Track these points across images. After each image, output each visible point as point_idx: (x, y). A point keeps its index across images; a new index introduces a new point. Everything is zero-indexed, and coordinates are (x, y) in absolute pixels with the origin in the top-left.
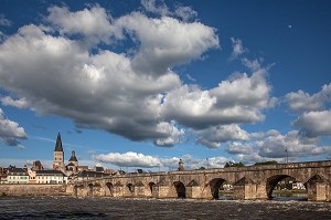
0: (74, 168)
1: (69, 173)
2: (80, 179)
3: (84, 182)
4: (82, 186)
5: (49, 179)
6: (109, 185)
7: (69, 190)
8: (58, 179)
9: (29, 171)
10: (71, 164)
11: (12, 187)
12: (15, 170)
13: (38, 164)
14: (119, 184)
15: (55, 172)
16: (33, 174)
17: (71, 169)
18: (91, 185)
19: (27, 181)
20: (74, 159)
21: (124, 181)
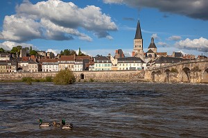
0: (153, 54)
1: (147, 60)
2: (158, 65)
3: (161, 68)
4: (159, 72)
5: (128, 66)
6: (186, 70)
7: (147, 77)
8: (137, 65)
9: (112, 59)
10: (150, 51)
11: (98, 74)
12: (101, 59)
13: (120, 52)
14: (197, 69)
15: (134, 59)
16: (115, 61)
17: (150, 56)
18: (167, 71)
19: (110, 68)
20: (153, 45)
21: (202, 66)
